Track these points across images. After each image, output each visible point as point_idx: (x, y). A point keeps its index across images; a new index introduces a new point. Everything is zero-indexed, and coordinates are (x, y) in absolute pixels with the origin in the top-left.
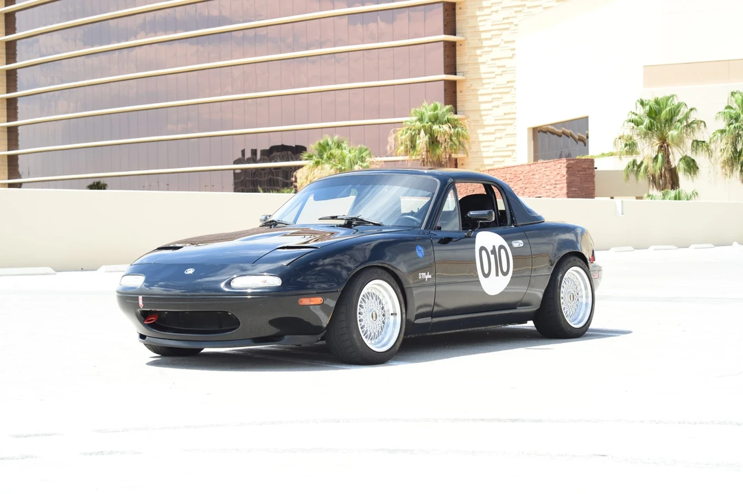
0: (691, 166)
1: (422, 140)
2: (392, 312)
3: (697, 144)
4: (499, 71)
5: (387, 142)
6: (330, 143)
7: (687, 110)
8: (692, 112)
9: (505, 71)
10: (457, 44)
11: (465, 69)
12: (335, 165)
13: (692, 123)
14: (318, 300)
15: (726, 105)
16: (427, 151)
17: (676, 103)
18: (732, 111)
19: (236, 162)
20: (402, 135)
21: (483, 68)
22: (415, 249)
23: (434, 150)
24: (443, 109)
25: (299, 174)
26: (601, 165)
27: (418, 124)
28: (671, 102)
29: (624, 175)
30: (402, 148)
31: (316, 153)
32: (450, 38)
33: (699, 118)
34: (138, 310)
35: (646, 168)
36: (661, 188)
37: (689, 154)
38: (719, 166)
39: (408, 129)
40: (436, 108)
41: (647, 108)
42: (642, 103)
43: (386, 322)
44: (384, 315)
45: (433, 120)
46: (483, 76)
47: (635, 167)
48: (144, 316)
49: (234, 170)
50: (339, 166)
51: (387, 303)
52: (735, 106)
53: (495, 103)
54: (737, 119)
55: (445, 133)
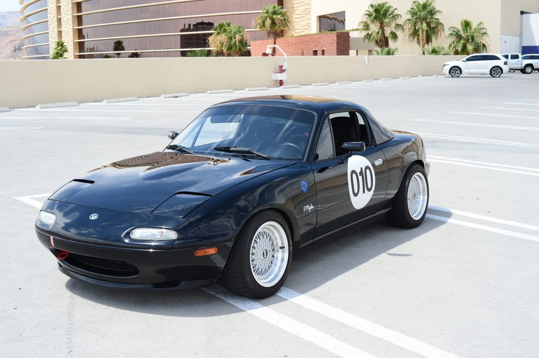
0: (395, 36)
1: (268, 22)
2: (280, 245)
3: (398, 26)
5: (251, 23)
6: (225, 24)
7: (393, 9)
8: (395, 10)
12: (227, 34)
13: (395, 15)
15: (411, 7)
16: (271, 28)
17: (388, 5)
18: (414, 10)
20: (259, 20)
23: (274, 27)
24: (278, 8)
25: (211, 39)
26: (353, 35)
27: (266, 15)
28: (386, 5)
29: (363, 40)
30: (259, 26)
31: (218, 27)
33: (399, 13)
35: (374, 37)
36: (381, 47)
37: (393, 30)
38: (407, 37)
39: (261, 17)
40: (274, 7)
41: (375, 8)
42: (372, 6)
43: (275, 255)
45: (273, 13)
47: (368, 36)
49: (181, 35)
50: (229, 35)
52: (415, 8)
53: (301, 4)
54: (416, 14)
55: (279, 19)
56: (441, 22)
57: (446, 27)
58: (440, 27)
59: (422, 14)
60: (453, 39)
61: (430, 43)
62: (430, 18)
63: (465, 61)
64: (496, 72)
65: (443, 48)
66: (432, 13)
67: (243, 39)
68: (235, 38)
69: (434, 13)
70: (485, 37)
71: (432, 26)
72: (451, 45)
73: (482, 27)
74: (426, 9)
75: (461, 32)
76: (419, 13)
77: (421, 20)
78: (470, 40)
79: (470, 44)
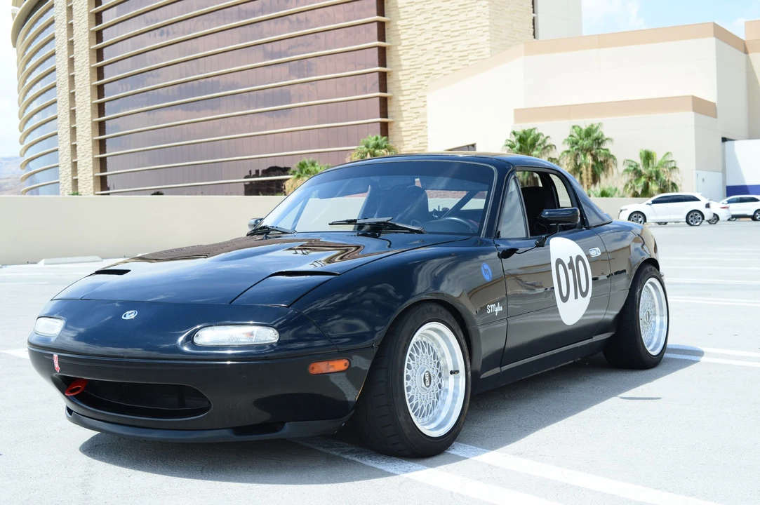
3: (551, 160)
4: (415, 115)
7: (544, 138)
8: (547, 139)
9: (419, 116)
10: (389, 99)
11: (393, 114)
13: (547, 146)
15: (569, 134)
17: (537, 133)
18: (573, 138)
21: (405, 114)
28: (534, 132)
32: (383, 94)
33: (552, 143)
41: (518, 136)
42: (514, 134)
46: (405, 119)
52: (575, 135)
54: (576, 143)
56: (612, 153)
57: (620, 160)
58: (611, 161)
59: (585, 143)
60: (631, 176)
61: (598, 184)
62: (598, 149)
63: (650, 204)
64: (695, 219)
65: (616, 189)
66: (599, 141)
69: (602, 142)
70: (674, 173)
71: (600, 159)
72: (627, 185)
73: (670, 160)
74: (590, 136)
75: (641, 168)
76: (580, 141)
77: (584, 152)
78: (654, 178)
79: (654, 182)
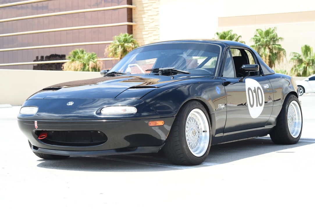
1: (120, 50)
4: (151, 21)
5: (104, 51)
6: (79, 51)
7: (237, 37)
8: (240, 37)
9: (154, 21)
10: (133, 9)
11: (136, 20)
12: (81, 61)
14: (160, 123)
15: (255, 35)
16: (122, 55)
18: (257, 37)
19: (34, 61)
20: (111, 48)
21: (144, 20)
22: (215, 89)
23: (125, 54)
24: (128, 37)
25: (64, 65)
27: (118, 43)
28: (231, 33)
30: (111, 54)
31: (72, 56)
32: (130, 6)
33: (243, 40)
34: (34, 131)
39: (114, 45)
40: (126, 36)
41: (220, 35)
42: (217, 34)
43: (200, 136)
44: (199, 132)
45: (125, 41)
46: (144, 23)
48: (38, 134)
49: (33, 64)
50: (83, 62)
51: (200, 124)
52: (258, 35)
53: (150, 35)
54: (259, 41)
55: (130, 47)
56: (283, 48)
57: (288, 52)
58: (282, 52)
59: (265, 40)
60: (295, 63)
61: (273, 68)
62: (273, 44)
63: (307, 81)
65: (285, 71)
66: (274, 39)
67: (96, 65)
68: (88, 65)
69: (277, 40)
71: (275, 51)
72: (292, 69)
74: (268, 36)
75: (302, 57)
76: (262, 39)
77: (265, 46)
78: (311, 64)
79: (310, 67)
